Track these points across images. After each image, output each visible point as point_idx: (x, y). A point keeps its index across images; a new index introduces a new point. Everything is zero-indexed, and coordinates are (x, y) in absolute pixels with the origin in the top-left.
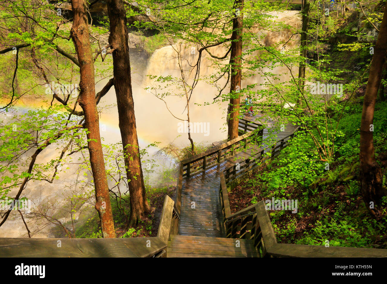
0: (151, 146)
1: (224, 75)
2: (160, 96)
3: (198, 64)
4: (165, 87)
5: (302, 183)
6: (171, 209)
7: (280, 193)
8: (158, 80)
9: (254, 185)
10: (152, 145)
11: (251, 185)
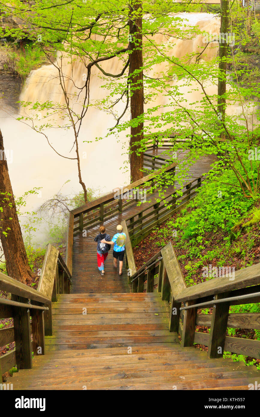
0: (29, 194)
1: (121, 98)
2: (38, 129)
3: (86, 85)
4: (45, 117)
5: (223, 226)
6: (55, 260)
7: (196, 241)
8: (35, 108)
9: (165, 236)
10: (30, 192)
11: (162, 236)
